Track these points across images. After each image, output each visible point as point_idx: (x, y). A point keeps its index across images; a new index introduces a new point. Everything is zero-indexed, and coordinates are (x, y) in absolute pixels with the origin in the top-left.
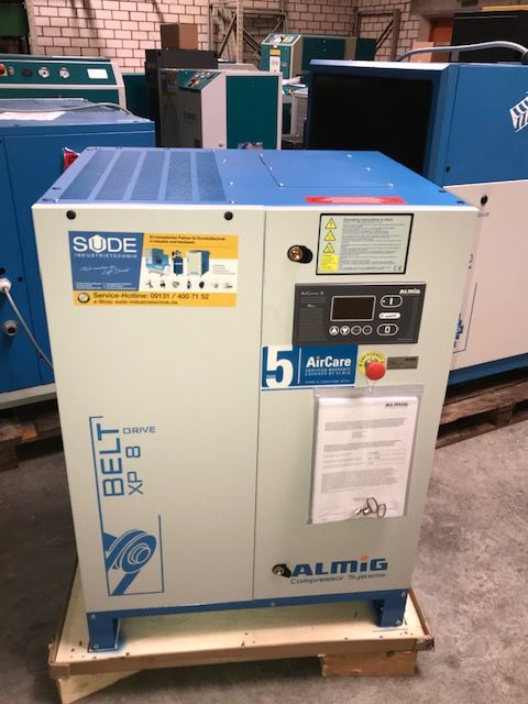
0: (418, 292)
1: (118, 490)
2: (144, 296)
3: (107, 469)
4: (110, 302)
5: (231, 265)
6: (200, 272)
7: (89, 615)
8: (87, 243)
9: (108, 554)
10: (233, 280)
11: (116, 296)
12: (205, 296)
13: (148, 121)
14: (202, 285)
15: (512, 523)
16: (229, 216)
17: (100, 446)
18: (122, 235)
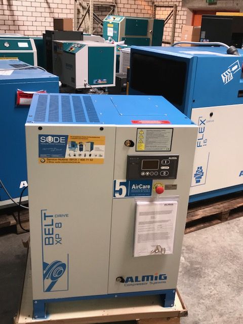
0: (176, 158)
1: (51, 242)
2: (67, 160)
3: (47, 233)
4: (53, 162)
5: (102, 147)
6: (90, 150)
7: (34, 301)
8: (46, 139)
9: (45, 272)
10: (103, 153)
11: (56, 160)
12: (91, 160)
13: (56, 76)
14: (90, 155)
15: (227, 265)
16: (102, 129)
17: (45, 222)
18: (59, 136)
